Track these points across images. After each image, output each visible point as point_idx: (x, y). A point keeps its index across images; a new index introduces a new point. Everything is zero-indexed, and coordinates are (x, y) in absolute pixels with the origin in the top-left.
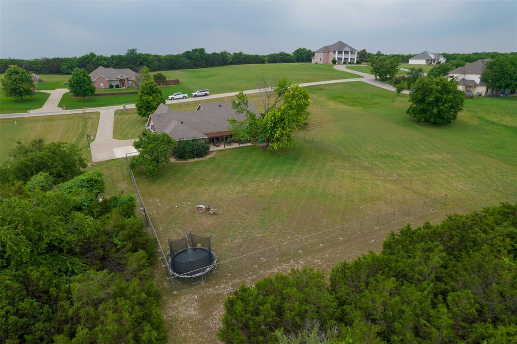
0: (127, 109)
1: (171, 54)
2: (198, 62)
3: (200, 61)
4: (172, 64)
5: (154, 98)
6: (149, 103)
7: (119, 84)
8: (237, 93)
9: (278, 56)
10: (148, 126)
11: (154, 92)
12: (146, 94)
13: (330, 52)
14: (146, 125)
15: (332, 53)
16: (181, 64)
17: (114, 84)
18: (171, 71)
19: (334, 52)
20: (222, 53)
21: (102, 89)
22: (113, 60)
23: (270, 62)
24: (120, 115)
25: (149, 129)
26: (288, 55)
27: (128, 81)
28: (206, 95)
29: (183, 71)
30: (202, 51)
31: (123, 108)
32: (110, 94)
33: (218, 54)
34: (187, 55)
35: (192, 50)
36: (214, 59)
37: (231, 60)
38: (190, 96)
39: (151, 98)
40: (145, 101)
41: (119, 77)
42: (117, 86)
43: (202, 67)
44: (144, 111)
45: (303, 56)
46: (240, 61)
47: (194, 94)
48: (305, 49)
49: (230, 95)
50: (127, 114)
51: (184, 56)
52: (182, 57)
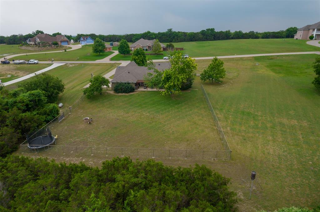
1: (193, 32)
2: (209, 37)
4: (192, 38)
7: (148, 49)
8: (212, 58)
13: (310, 30)
16: (197, 38)
17: (144, 49)
18: (191, 42)
20: (227, 31)
22: (159, 35)
30: (212, 30)
33: (223, 32)
34: (203, 32)
35: (206, 29)
36: (220, 35)
37: (232, 36)
41: (148, 45)
43: (211, 40)
46: (239, 37)
49: (199, 59)
51: (201, 33)
52: (199, 34)
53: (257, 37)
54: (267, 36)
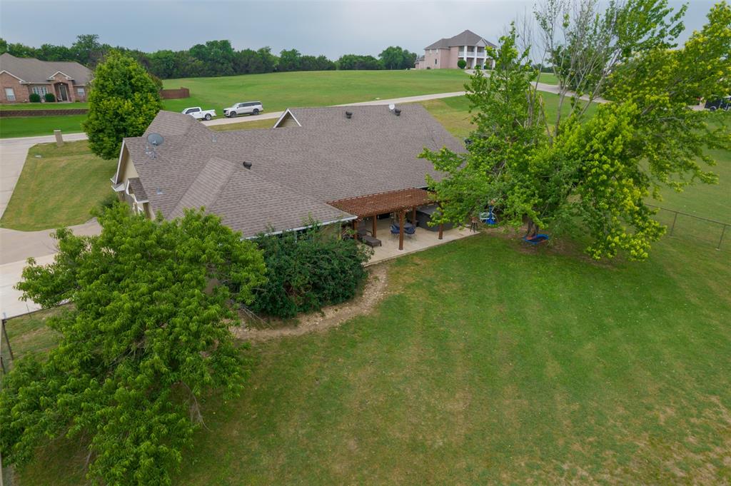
0: (65, 143)
1: (168, 50)
2: (220, 65)
3: (223, 64)
4: (171, 67)
5: (136, 105)
6: (123, 120)
7: (55, 94)
9: (356, 59)
10: (120, 181)
11: (135, 89)
12: (112, 93)
13: (452, 49)
14: (114, 180)
15: (457, 49)
16: (187, 67)
17: (42, 93)
19: (461, 48)
20: (261, 51)
21: (11, 102)
23: (342, 68)
24: (43, 157)
25: (123, 192)
26: (371, 58)
27: (76, 87)
28: (256, 112)
29: (195, 80)
30: (225, 45)
31: (55, 141)
32: (30, 113)
33: (254, 53)
34: (198, 51)
35: (208, 43)
36: (248, 60)
37: (278, 63)
38: (222, 114)
39: (128, 105)
40: (111, 112)
41: (52, 77)
42: (50, 98)
44: (108, 142)
45: (398, 59)
47: (230, 110)
48: (400, 49)
50: (65, 155)
51: (193, 53)
52: (188, 56)
53: (330, 67)
54: (350, 63)
